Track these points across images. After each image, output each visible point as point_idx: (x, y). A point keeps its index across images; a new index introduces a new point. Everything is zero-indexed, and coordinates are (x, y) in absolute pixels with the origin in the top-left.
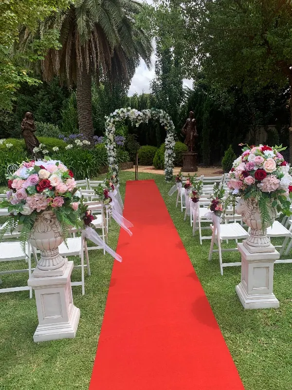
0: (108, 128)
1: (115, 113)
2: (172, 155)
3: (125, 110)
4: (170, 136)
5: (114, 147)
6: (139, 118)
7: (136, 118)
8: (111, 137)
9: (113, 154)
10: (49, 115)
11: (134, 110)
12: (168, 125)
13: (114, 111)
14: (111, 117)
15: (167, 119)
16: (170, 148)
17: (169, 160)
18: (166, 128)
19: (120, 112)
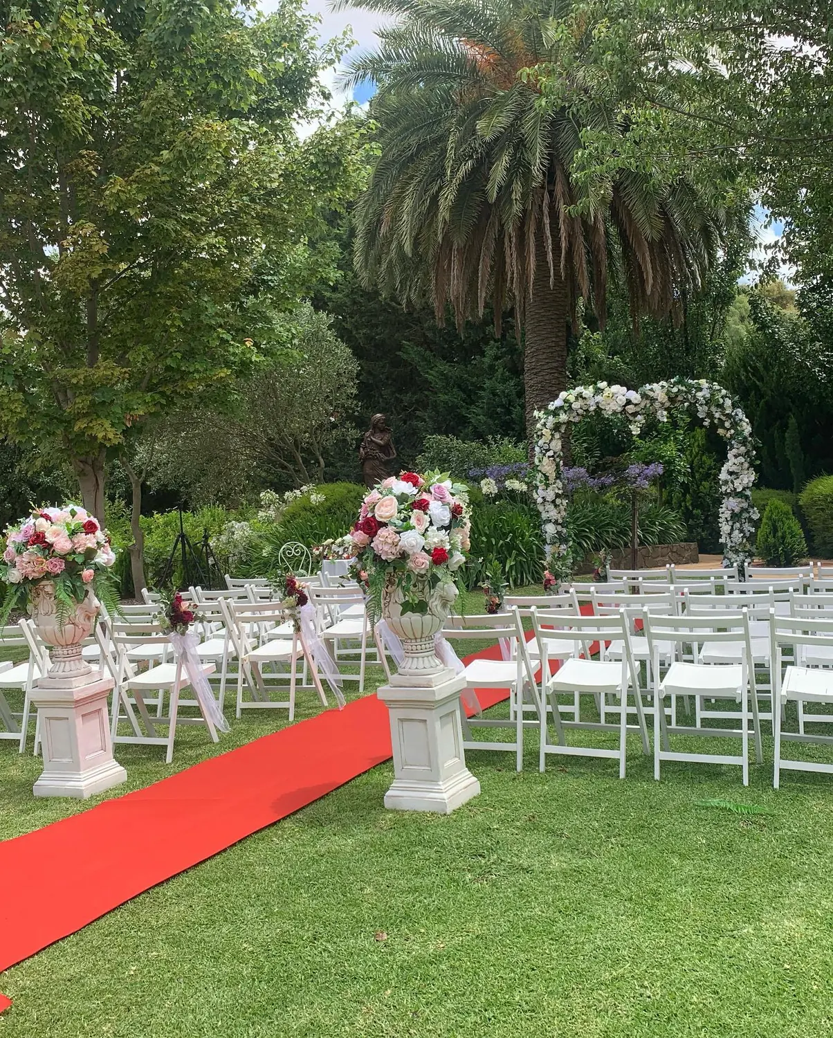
0: (541, 442)
1: (558, 403)
2: (745, 515)
3: (588, 391)
4: (736, 457)
5: (558, 496)
6: (631, 409)
7: (620, 409)
8: (548, 467)
9: (553, 513)
10: (509, 412)
11: (616, 388)
12: (727, 424)
13: (557, 396)
14: (548, 413)
15: (721, 406)
16: (735, 494)
17: (732, 529)
18: (721, 431)
19: (572, 398)
